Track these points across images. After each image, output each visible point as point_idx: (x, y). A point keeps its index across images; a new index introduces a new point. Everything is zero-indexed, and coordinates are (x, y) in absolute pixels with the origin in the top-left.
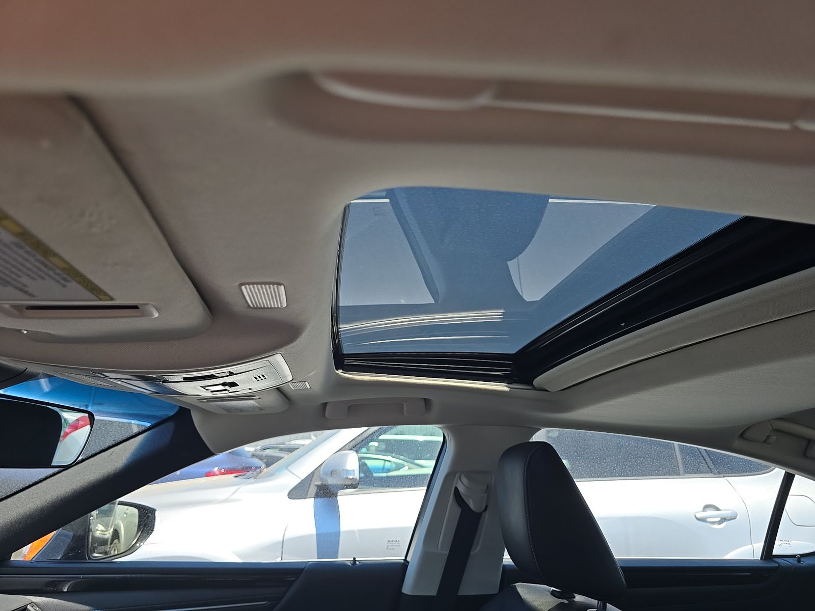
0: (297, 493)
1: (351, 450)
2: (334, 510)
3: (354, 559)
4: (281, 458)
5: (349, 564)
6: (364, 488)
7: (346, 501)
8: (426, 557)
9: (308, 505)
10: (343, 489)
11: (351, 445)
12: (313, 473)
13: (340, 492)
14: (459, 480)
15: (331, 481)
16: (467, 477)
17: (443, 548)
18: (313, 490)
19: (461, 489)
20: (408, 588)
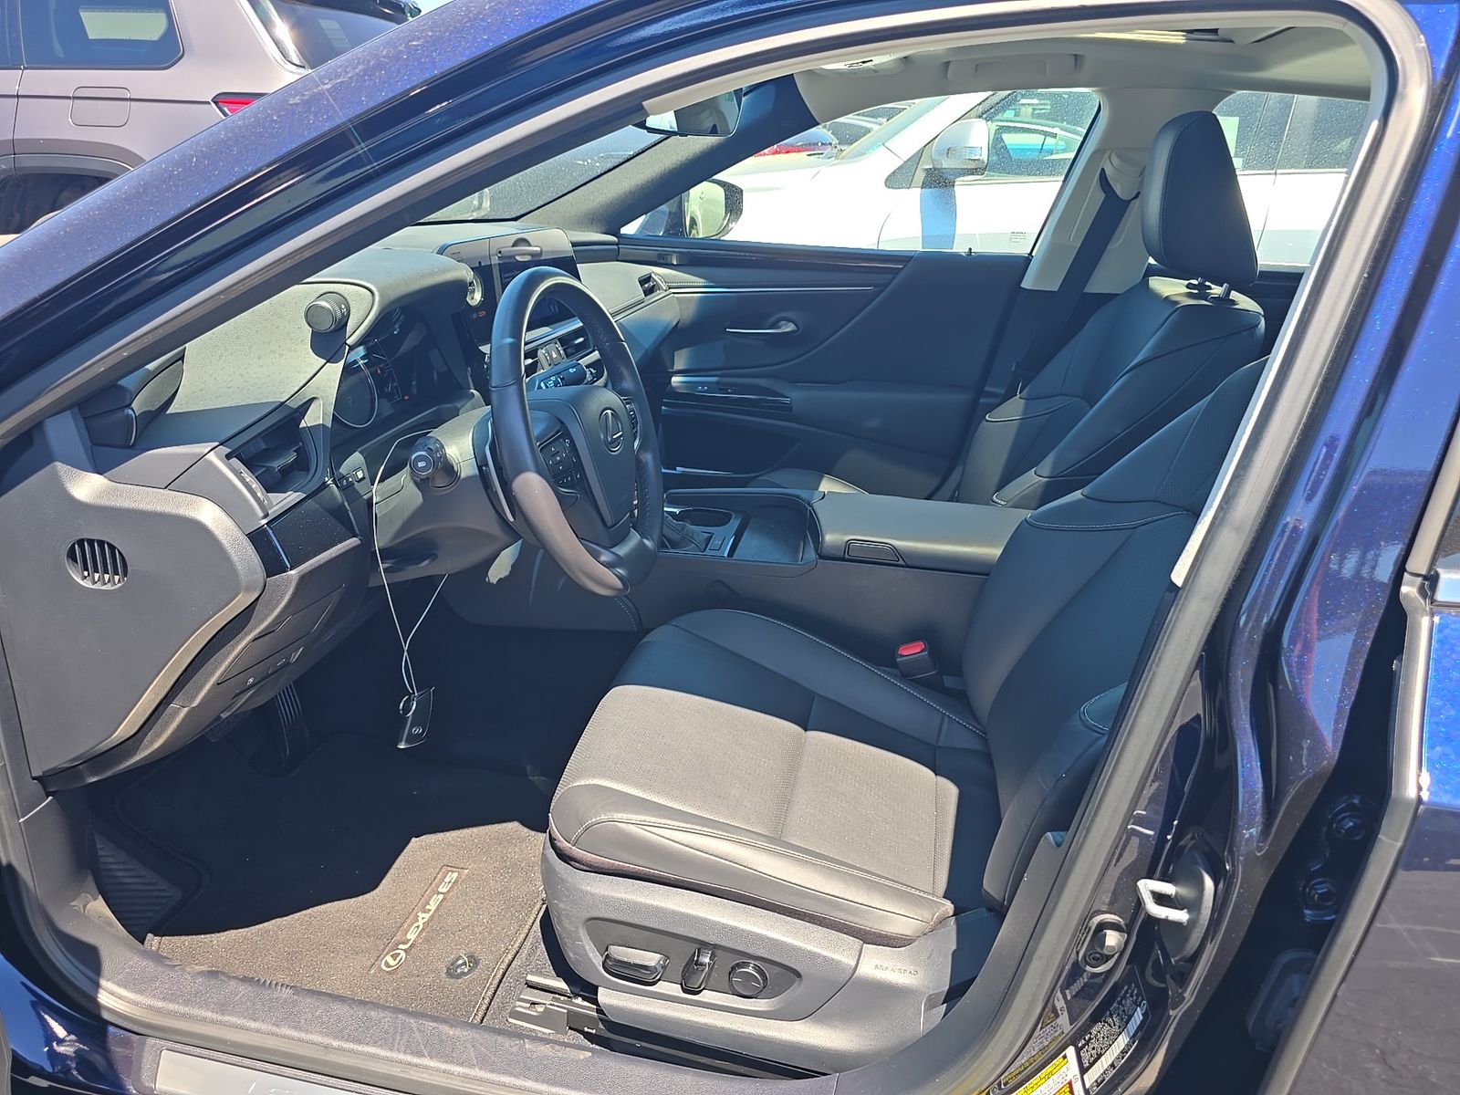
0: (896, 180)
1: (980, 117)
2: (949, 207)
3: (970, 249)
4: (868, 131)
5: (964, 254)
6: (994, 176)
7: (967, 193)
8: (1054, 250)
9: (912, 198)
10: (964, 175)
11: (980, 109)
12: (920, 153)
13: (959, 181)
14: (1108, 161)
15: (946, 164)
16: (1119, 157)
17: (1075, 240)
18: (920, 176)
19: (1109, 172)
20: (1027, 283)
